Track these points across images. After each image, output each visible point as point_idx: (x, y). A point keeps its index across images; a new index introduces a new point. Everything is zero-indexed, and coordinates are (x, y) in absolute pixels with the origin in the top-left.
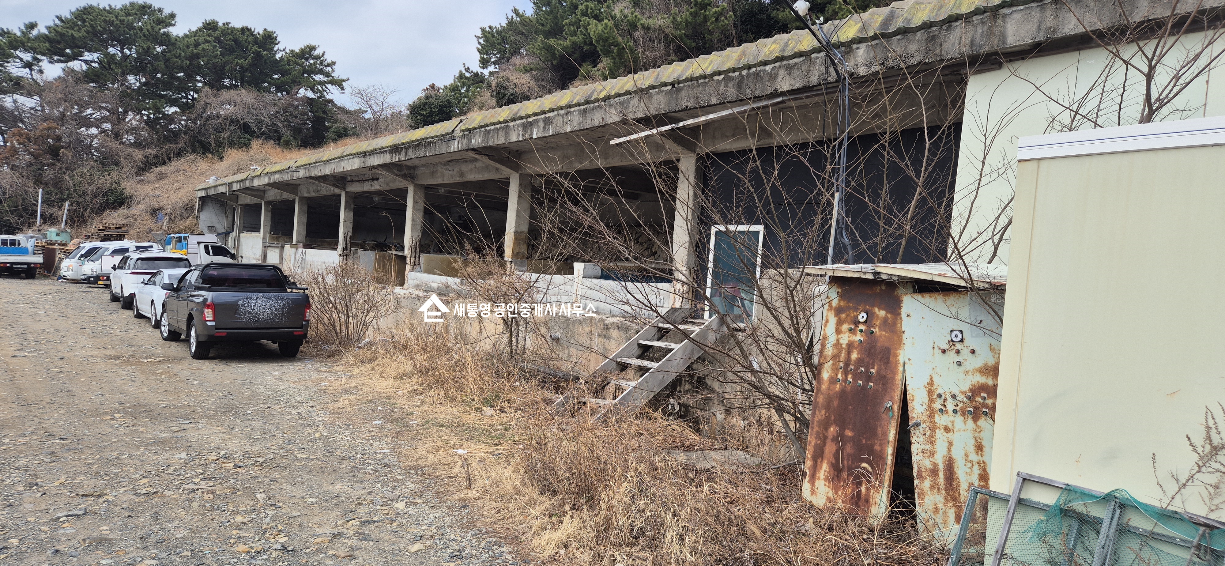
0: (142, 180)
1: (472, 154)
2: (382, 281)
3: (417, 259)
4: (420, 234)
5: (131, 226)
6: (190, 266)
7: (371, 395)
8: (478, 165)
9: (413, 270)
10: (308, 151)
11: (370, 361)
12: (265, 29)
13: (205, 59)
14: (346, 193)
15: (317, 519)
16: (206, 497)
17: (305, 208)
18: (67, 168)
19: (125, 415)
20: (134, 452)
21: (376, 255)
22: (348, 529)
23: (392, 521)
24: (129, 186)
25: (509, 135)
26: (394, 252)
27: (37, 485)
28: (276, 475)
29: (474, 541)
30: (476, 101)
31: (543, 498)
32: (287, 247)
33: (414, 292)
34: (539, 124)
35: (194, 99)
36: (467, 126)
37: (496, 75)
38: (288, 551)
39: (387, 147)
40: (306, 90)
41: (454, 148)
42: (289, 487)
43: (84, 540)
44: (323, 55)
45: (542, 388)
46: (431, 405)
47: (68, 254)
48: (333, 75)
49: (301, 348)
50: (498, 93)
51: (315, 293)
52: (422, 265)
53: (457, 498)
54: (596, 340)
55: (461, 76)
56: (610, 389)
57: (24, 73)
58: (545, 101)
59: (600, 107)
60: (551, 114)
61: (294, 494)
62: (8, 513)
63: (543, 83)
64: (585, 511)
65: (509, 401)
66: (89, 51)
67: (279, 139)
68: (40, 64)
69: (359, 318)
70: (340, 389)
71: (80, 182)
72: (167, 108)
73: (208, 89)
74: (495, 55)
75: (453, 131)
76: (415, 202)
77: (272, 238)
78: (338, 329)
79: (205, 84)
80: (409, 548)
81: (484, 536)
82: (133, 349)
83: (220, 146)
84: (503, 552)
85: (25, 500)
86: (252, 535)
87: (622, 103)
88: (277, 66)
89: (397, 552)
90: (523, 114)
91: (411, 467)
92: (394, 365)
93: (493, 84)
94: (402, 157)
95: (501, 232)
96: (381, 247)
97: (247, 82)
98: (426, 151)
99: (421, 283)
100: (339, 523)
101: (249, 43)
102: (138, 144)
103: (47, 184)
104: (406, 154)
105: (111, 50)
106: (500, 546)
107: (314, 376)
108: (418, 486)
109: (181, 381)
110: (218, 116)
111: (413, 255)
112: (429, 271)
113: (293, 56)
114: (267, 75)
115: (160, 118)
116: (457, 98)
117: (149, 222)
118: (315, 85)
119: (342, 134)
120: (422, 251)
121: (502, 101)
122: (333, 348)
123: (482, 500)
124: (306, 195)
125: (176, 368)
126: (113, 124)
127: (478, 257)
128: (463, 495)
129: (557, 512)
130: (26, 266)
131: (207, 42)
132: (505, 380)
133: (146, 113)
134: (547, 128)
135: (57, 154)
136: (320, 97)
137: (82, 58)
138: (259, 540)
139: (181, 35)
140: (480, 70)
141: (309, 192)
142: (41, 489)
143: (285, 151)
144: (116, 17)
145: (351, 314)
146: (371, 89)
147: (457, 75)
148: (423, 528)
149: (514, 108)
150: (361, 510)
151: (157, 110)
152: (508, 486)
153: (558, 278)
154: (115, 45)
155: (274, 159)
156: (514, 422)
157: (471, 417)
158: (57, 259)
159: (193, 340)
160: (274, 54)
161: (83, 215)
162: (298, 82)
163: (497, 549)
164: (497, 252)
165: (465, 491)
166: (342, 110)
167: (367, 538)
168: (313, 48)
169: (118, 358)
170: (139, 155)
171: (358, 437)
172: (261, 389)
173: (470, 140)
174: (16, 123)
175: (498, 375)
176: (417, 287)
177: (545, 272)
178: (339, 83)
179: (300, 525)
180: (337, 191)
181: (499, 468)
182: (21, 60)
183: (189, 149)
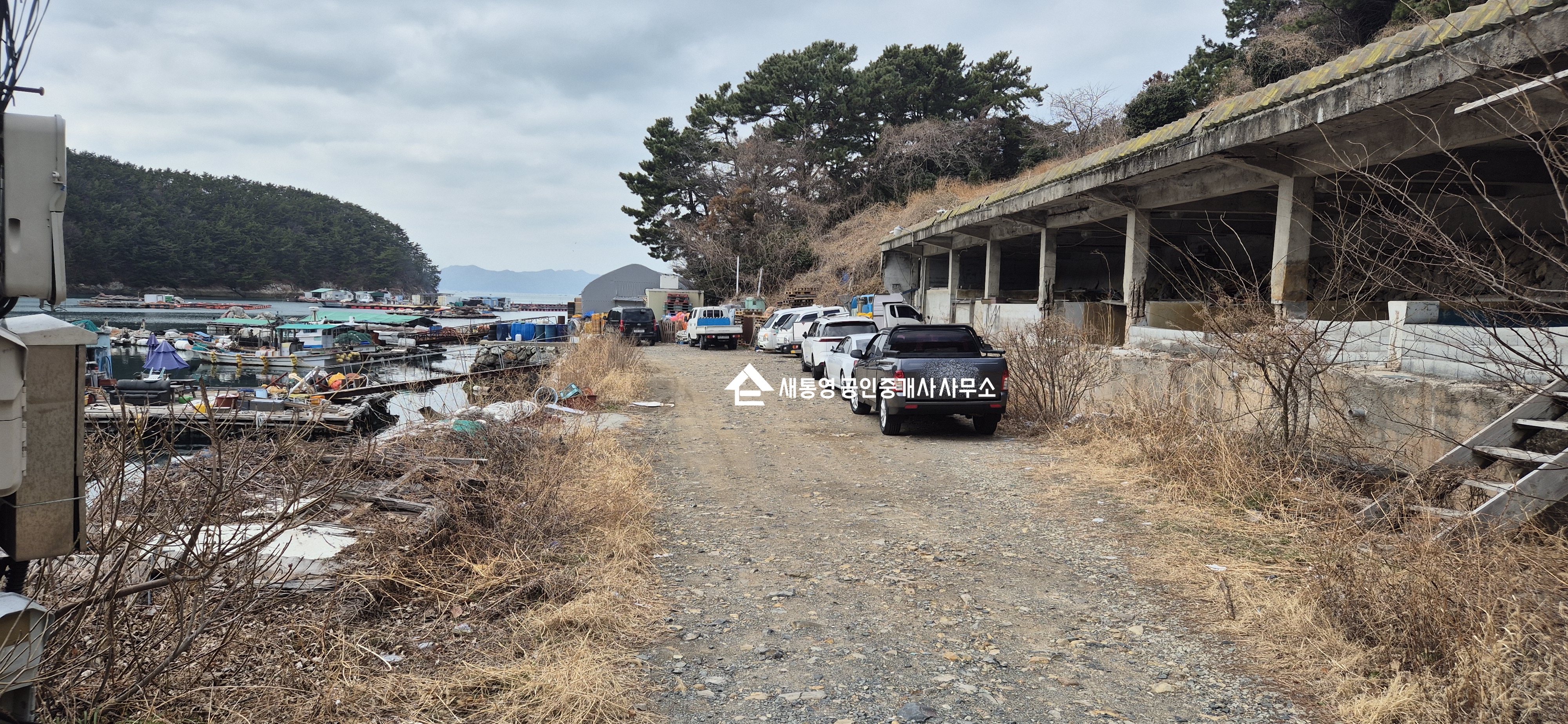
0: (827, 238)
1: (1220, 159)
2: (1096, 340)
3: (1141, 309)
4: (1145, 276)
5: (818, 289)
6: (877, 331)
7: (1087, 485)
8: (1229, 172)
9: (1135, 324)
10: (999, 184)
11: (1083, 442)
12: (950, 44)
13: (886, 92)
14: (1047, 230)
15: (1032, 633)
16: (908, 591)
17: (998, 254)
18: (760, 233)
19: (823, 493)
20: (834, 534)
21: (1086, 307)
22: (1071, 651)
23: (1127, 649)
24: (816, 246)
25: (1278, 124)
26: (1110, 302)
27: (750, 560)
28: (981, 574)
29: (1245, 692)
30: (1221, 84)
31: (1353, 647)
32: (978, 303)
33: (1139, 352)
34: (1328, 101)
35: (876, 140)
36: (1212, 121)
37: (1252, 43)
38: (1001, 666)
39: (1100, 165)
40: (996, 109)
41: (1193, 154)
42: (996, 590)
43: (795, 623)
44: (1016, 61)
45: (1340, 488)
46: (1170, 502)
47: (763, 322)
48: (1028, 84)
49: (999, 424)
50: (1256, 67)
51: (1014, 356)
52: (1148, 316)
53: (1215, 630)
54: (1433, 418)
55: (1200, 53)
56: (1461, 494)
57: (720, 138)
58: (1338, 65)
59: (1436, 59)
60: (1347, 84)
61: (1003, 599)
62: (728, 587)
63: (1329, 40)
64: (1428, 675)
65: (1286, 503)
66: (776, 105)
67: (966, 174)
68: (734, 126)
69: (1068, 387)
70: (1048, 475)
71: (772, 246)
72: (850, 155)
73: (891, 127)
74: (1250, 14)
75: (1192, 131)
76: (1137, 233)
77: (960, 293)
78: (1042, 401)
79: (887, 121)
80: (1153, 686)
81: (1260, 687)
82: (826, 422)
83: (903, 191)
84: (1291, 714)
85: (741, 575)
86: (959, 641)
87: (1475, 46)
88: (964, 87)
89: (1137, 689)
90: (1300, 90)
91: (1147, 582)
92: (1116, 448)
93: (1249, 57)
94: (1120, 176)
95: (1265, 265)
96: (1092, 296)
97: (930, 111)
98: (1152, 164)
99: (1147, 341)
100: (1059, 641)
101: (932, 64)
102: (823, 200)
103: (743, 251)
104: (1125, 171)
105: (797, 100)
106: (1285, 705)
107: (1015, 458)
108: (1158, 607)
109: (873, 459)
110: (901, 156)
111: (1136, 305)
112: (1158, 324)
113: (982, 70)
114: (952, 98)
115: (843, 168)
116: (1194, 85)
117: (835, 285)
118: (1007, 102)
119: (1040, 158)
120: (1147, 298)
121: (1262, 79)
122: (1037, 424)
123: (1253, 638)
124: (999, 238)
125: (868, 444)
126: (800, 181)
127: (1231, 301)
128: (1223, 627)
129: (1377, 669)
130: (728, 337)
131: (889, 72)
132: (1279, 473)
133: (830, 163)
134: (1341, 104)
135: (752, 219)
136: (1013, 115)
137: (770, 113)
138: (968, 648)
139: (862, 69)
140: (1227, 41)
141: (1002, 234)
142: (754, 565)
143: (973, 187)
144: (800, 62)
145: (1056, 383)
146: (1077, 93)
147: (1194, 53)
148: (1169, 663)
149: (1286, 84)
150: (1085, 628)
151: (840, 158)
152: (1294, 622)
153: (1362, 326)
154: (800, 94)
155: (961, 199)
156: (1296, 533)
157: (1228, 521)
158: (754, 328)
159: (883, 413)
160: (960, 73)
161: (775, 281)
162: (987, 102)
163: (1280, 708)
164: (1260, 292)
165: (1226, 622)
166: (1040, 127)
167: (1095, 665)
168: (1004, 55)
169: (813, 432)
170: (824, 210)
171: (1074, 537)
172: (957, 472)
173: (1217, 140)
174: (715, 190)
175: (1269, 466)
176: (1143, 346)
177: (1340, 319)
178: (1035, 94)
179: (1013, 637)
180: (1036, 229)
181: (1278, 597)
182: (718, 125)
183: (872, 199)
